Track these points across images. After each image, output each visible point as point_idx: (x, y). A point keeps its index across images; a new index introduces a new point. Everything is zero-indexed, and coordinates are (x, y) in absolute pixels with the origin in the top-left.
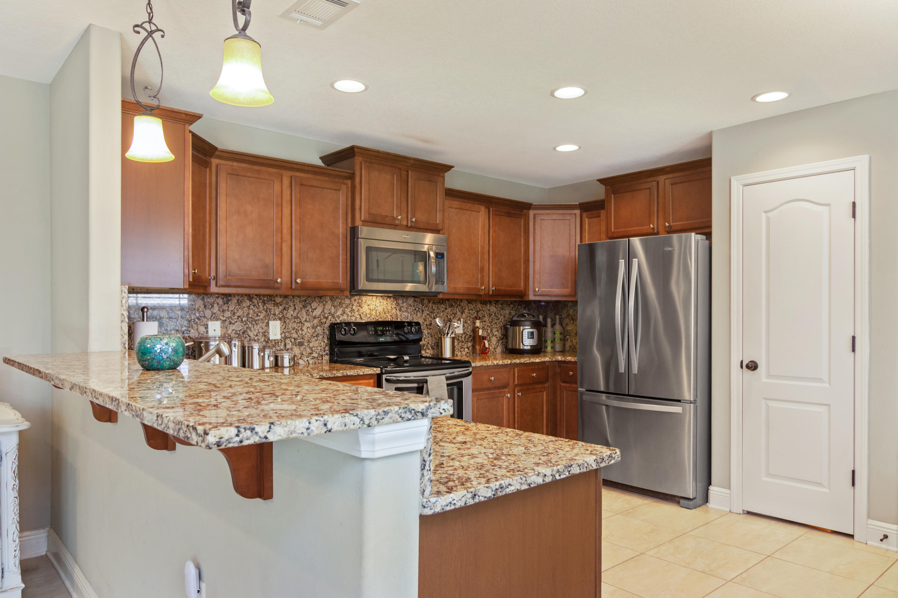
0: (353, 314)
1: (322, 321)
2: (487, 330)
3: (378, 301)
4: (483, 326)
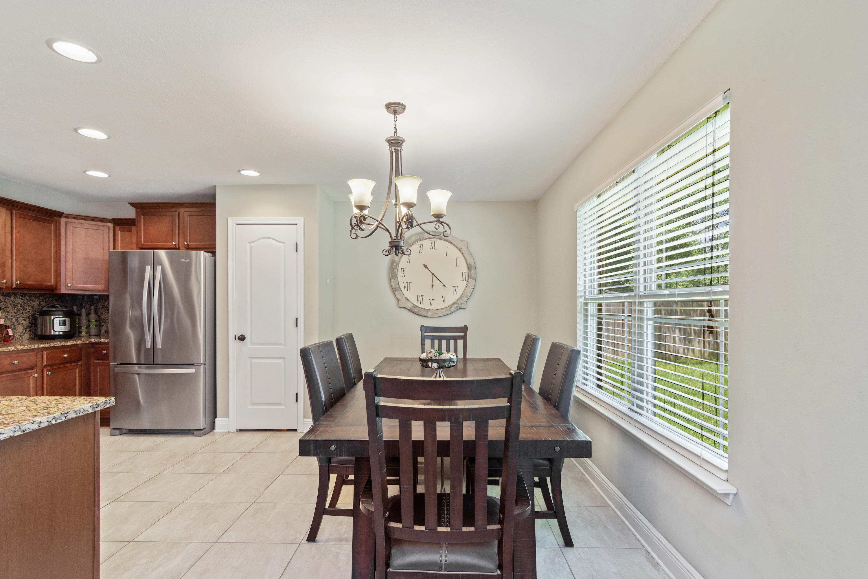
2: (10, 320)
4: (6, 316)
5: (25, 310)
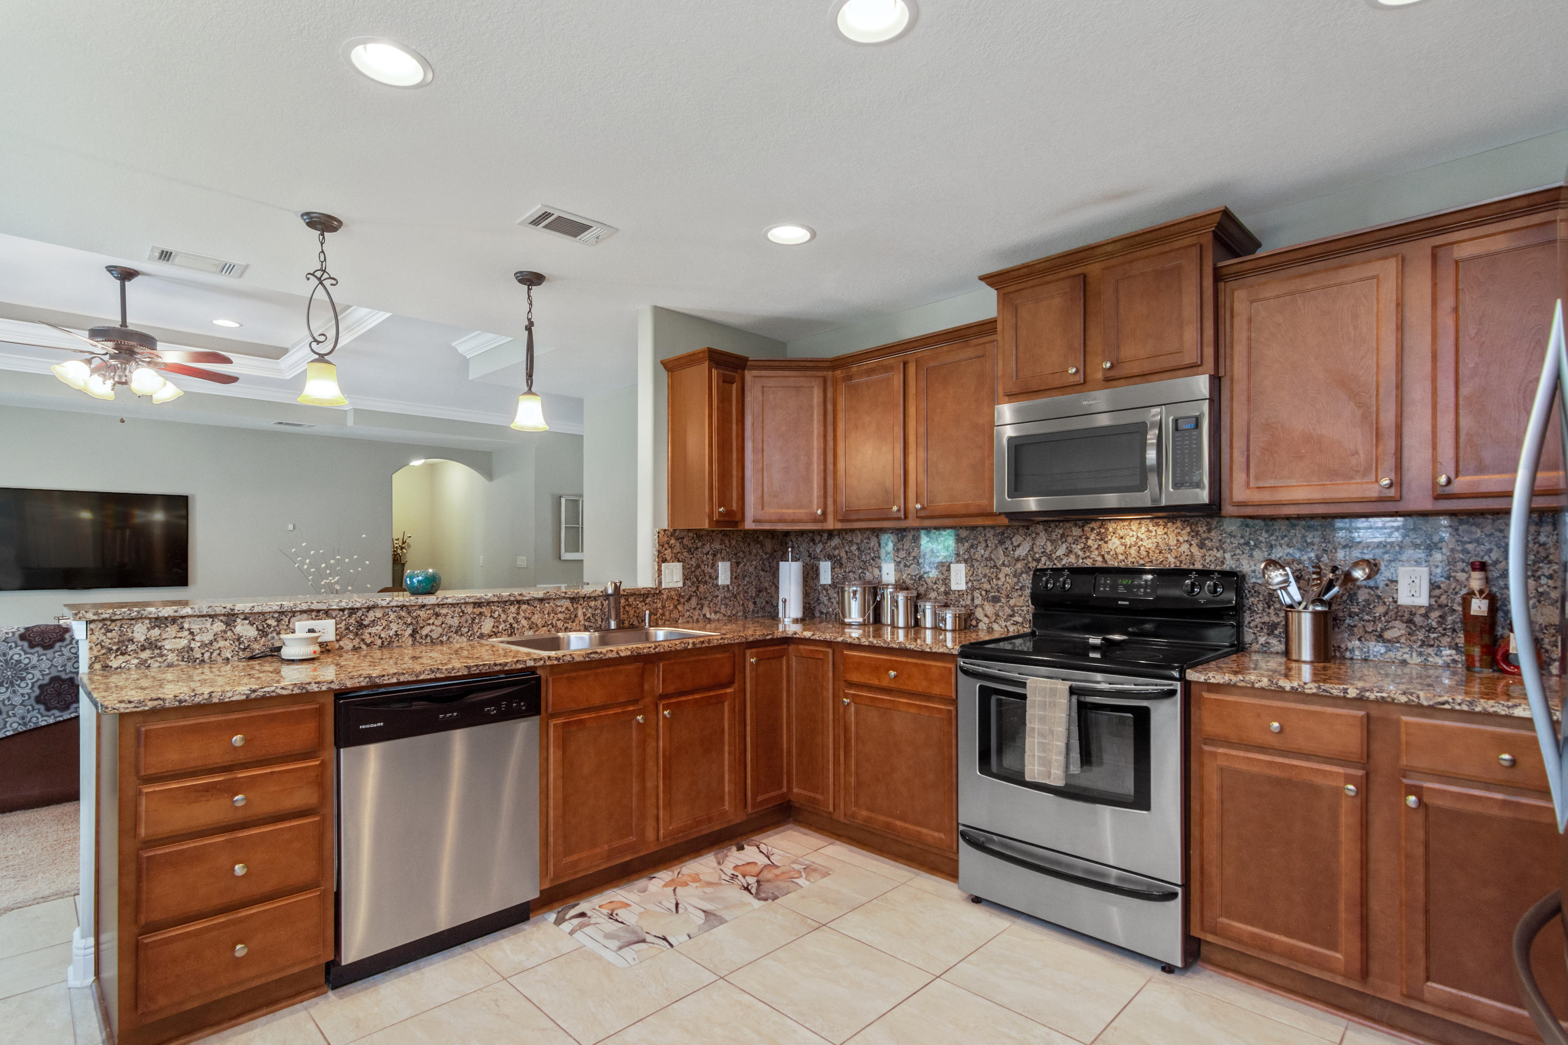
0: (1088, 554)
1: (1030, 565)
3: (1143, 529)
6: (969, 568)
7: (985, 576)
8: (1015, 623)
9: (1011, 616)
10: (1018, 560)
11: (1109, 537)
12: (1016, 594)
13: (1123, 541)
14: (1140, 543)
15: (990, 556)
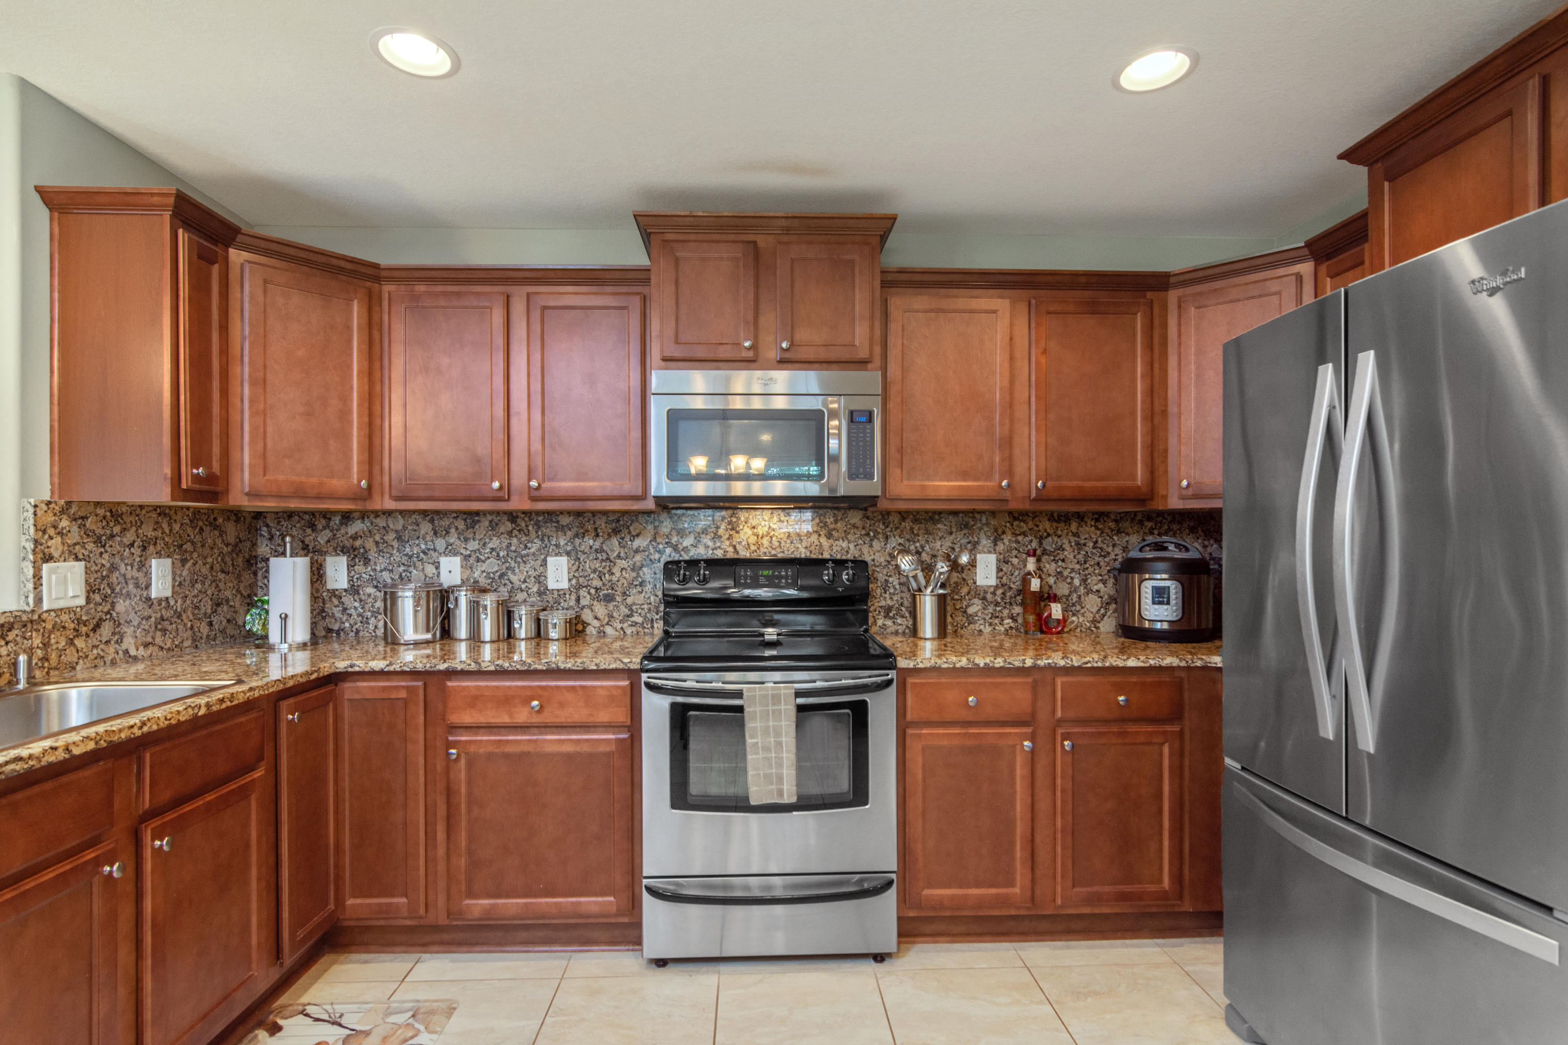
0: (718, 544)
1: (652, 557)
2: (1069, 580)
3: (775, 519)
4: (1058, 570)
5: (1105, 557)
6: (572, 562)
7: (594, 571)
8: (635, 624)
9: (628, 616)
10: (637, 551)
11: (741, 527)
12: (635, 591)
13: (755, 530)
14: (772, 533)
15: (601, 547)
